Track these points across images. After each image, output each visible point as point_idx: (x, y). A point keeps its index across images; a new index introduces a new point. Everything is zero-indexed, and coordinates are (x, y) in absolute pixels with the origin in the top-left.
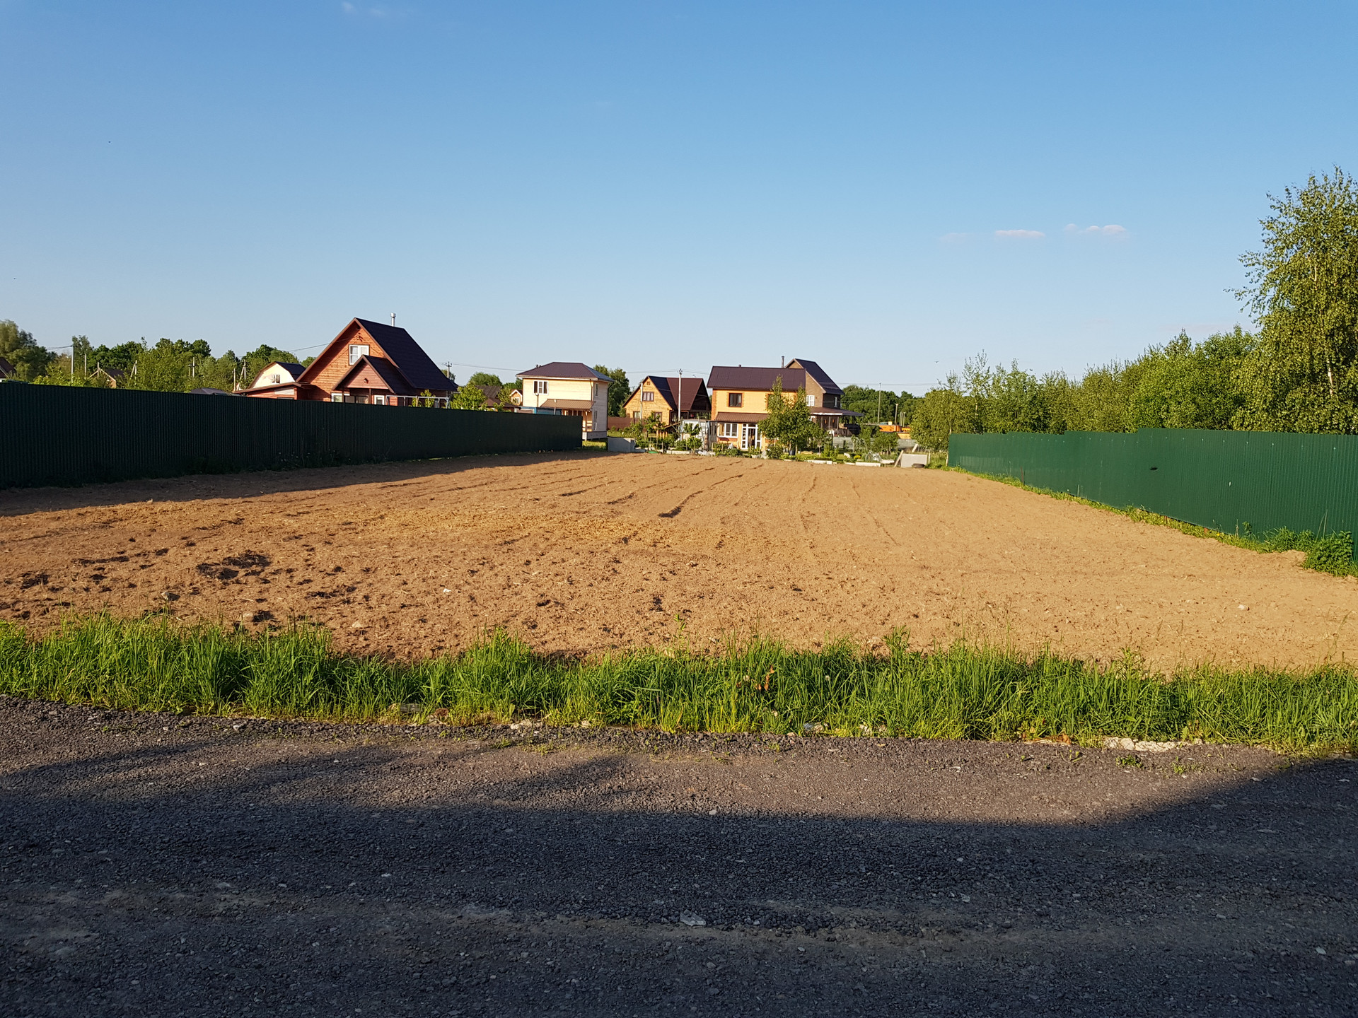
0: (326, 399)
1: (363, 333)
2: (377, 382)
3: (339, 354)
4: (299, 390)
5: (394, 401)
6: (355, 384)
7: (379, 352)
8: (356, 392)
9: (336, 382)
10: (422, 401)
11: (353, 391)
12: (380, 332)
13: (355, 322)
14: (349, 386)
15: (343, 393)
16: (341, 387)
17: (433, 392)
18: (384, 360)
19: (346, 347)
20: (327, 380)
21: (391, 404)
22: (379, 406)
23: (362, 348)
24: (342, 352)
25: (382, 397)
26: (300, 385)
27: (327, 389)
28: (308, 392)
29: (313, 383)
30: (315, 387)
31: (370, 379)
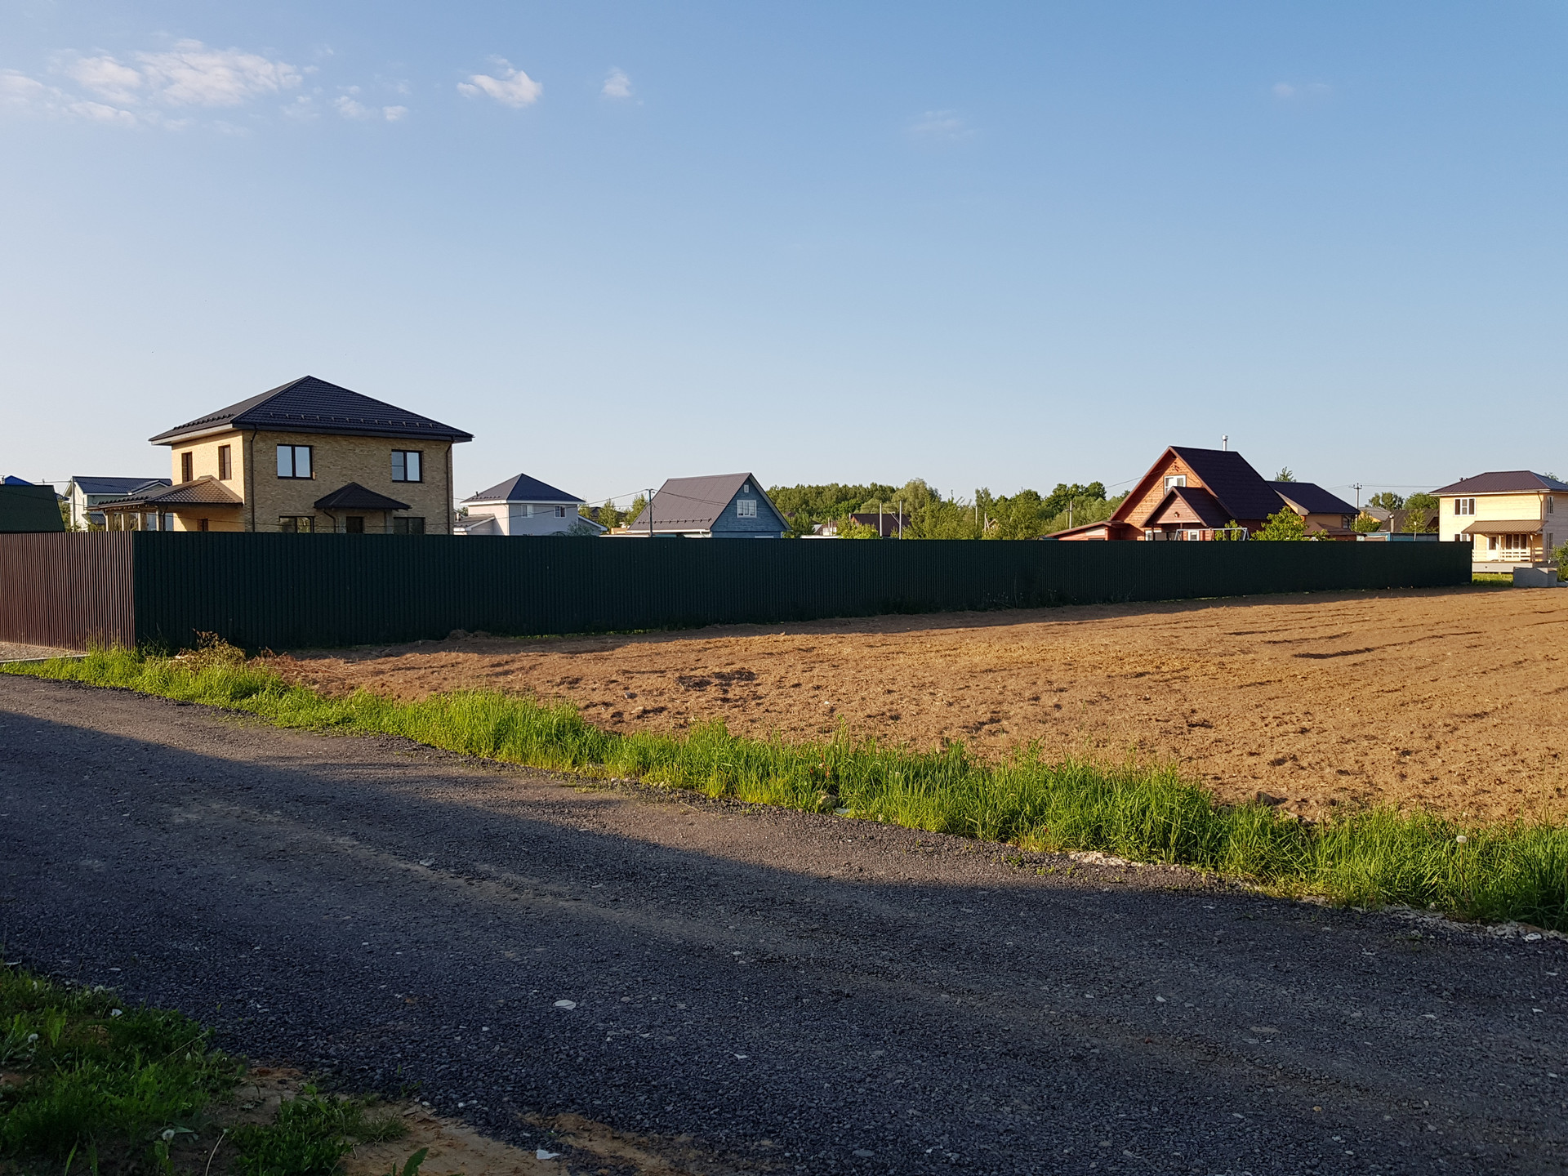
0: (1140, 538)
1: (1179, 462)
2: (1190, 516)
3: (1154, 487)
4: (1110, 530)
5: (1209, 534)
6: (1167, 518)
7: (1193, 481)
8: (1169, 528)
9: (1145, 517)
10: (1228, 533)
11: (1163, 526)
12: (1196, 458)
13: (1170, 451)
14: (1159, 522)
15: (1153, 529)
16: (1151, 522)
17: (1239, 523)
18: (1202, 490)
19: (1161, 479)
20: (1138, 517)
21: (1185, 539)
22: (1193, 544)
23: (1182, 476)
24: (1157, 485)
25: (1196, 532)
26: (1110, 524)
27: (1137, 525)
28: (1120, 530)
29: (1127, 521)
30: (1129, 525)
31: (1181, 512)
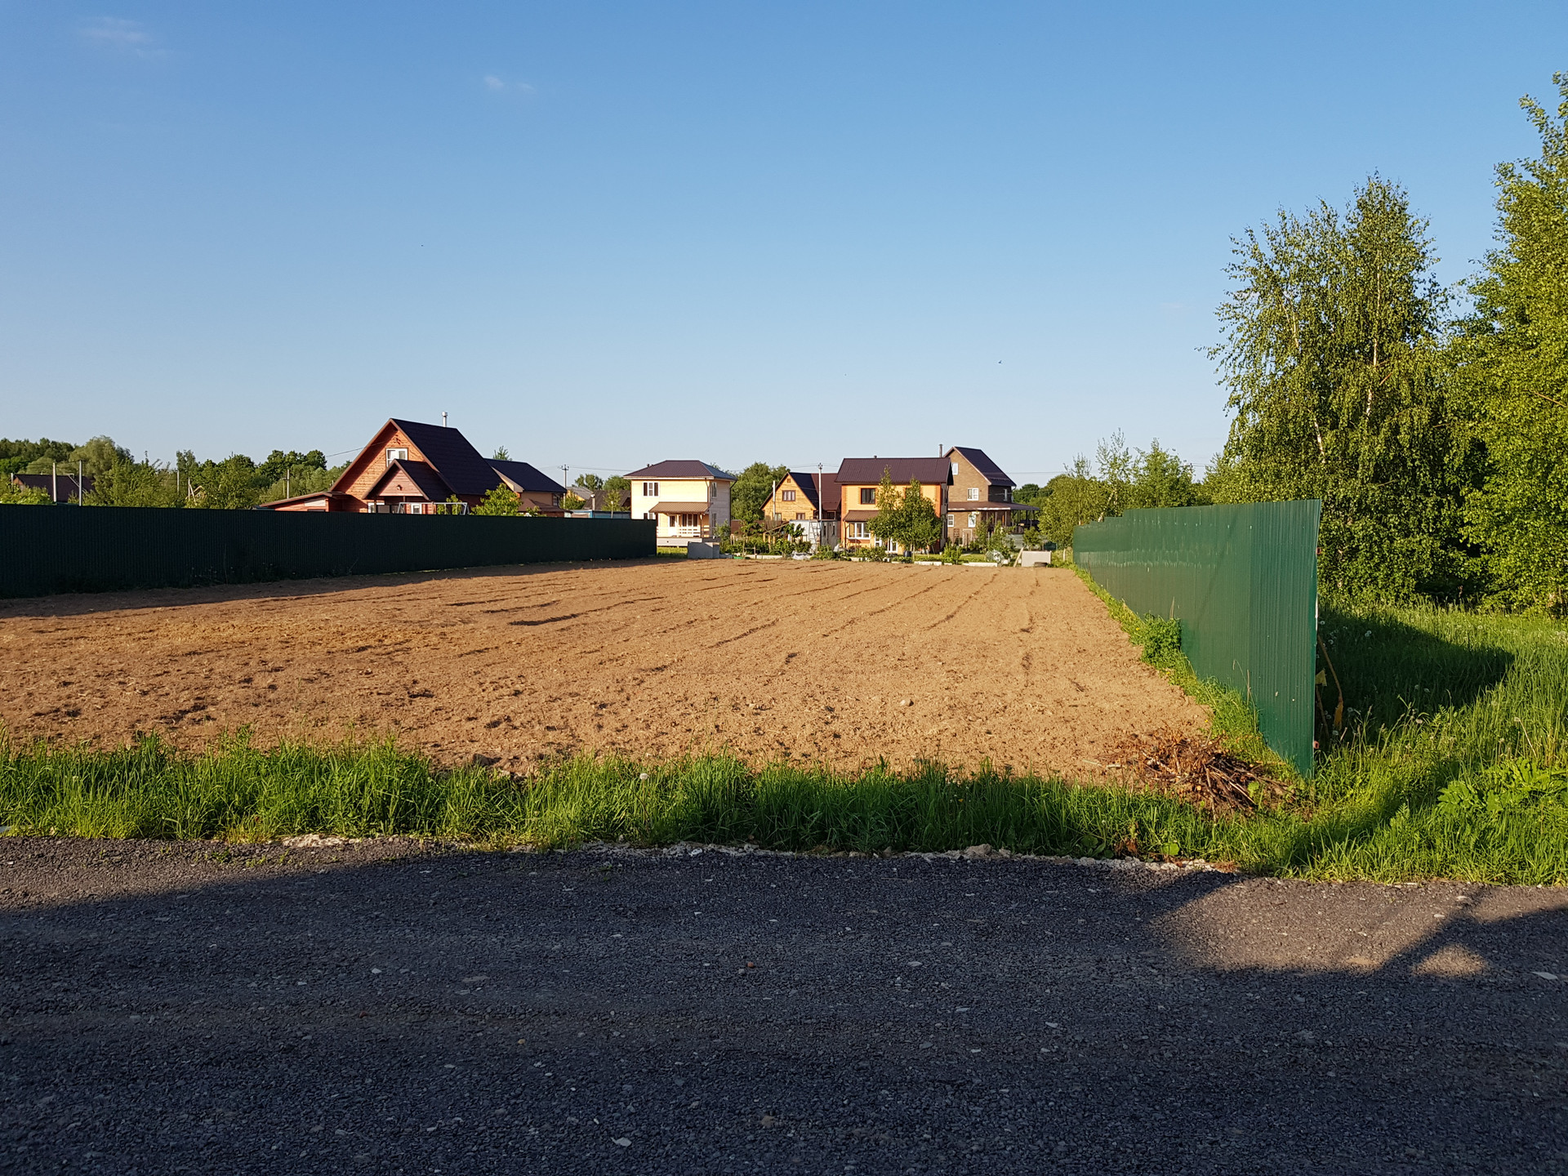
0: (363, 510)
1: (401, 435)
2: (413, 490)
3: (376, 459)
4: (330, 501)
5: (432, 508)
6: (386, 492)
7: (416, 455)
8: (392, 501)
9: (367, 489)
10: (450, 507)
11: (386, 499)
12: (418, 433)
13: (390, 423)
14: (382, 494)
15: (375, 502)
16: (374, 494)
17: (460, 498)
18: (424, 463)
19: (383, 451)
20: (360, 488)
21: (408, 512)
22: (416, 517)
23: (402, 449)
24: (378, 456)
25: (419, 505)
26: (330, 495)
27: (360, 497)
28: (341, 502)
29: (348, 492)
30: (350, 496)
31: (403, 486)
